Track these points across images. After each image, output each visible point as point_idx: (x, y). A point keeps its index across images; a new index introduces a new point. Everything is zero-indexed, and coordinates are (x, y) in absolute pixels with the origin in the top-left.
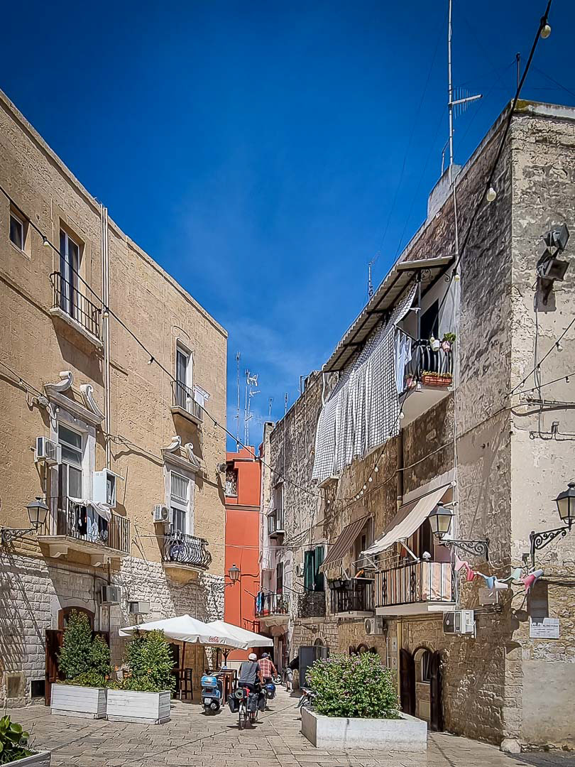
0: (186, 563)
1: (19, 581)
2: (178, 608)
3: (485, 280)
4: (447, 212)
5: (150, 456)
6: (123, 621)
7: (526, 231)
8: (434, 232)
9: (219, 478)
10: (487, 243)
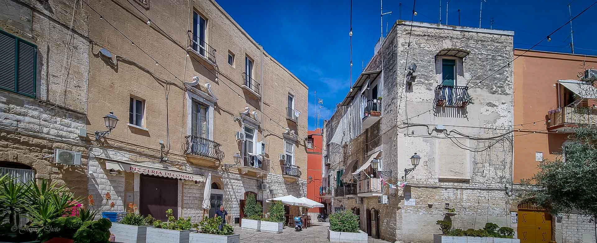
0: (292, 175)
1: (230, 182)
2: (289, 192)
3: (390, 80)
4: (380, 53)
5: (277, 135)
6: (268, 197)
7: (402, 65)
8: (376, 60)
9: (305, 143)
10: (391, 68)
